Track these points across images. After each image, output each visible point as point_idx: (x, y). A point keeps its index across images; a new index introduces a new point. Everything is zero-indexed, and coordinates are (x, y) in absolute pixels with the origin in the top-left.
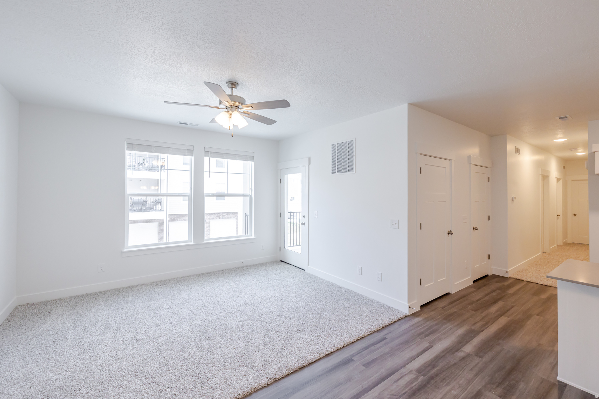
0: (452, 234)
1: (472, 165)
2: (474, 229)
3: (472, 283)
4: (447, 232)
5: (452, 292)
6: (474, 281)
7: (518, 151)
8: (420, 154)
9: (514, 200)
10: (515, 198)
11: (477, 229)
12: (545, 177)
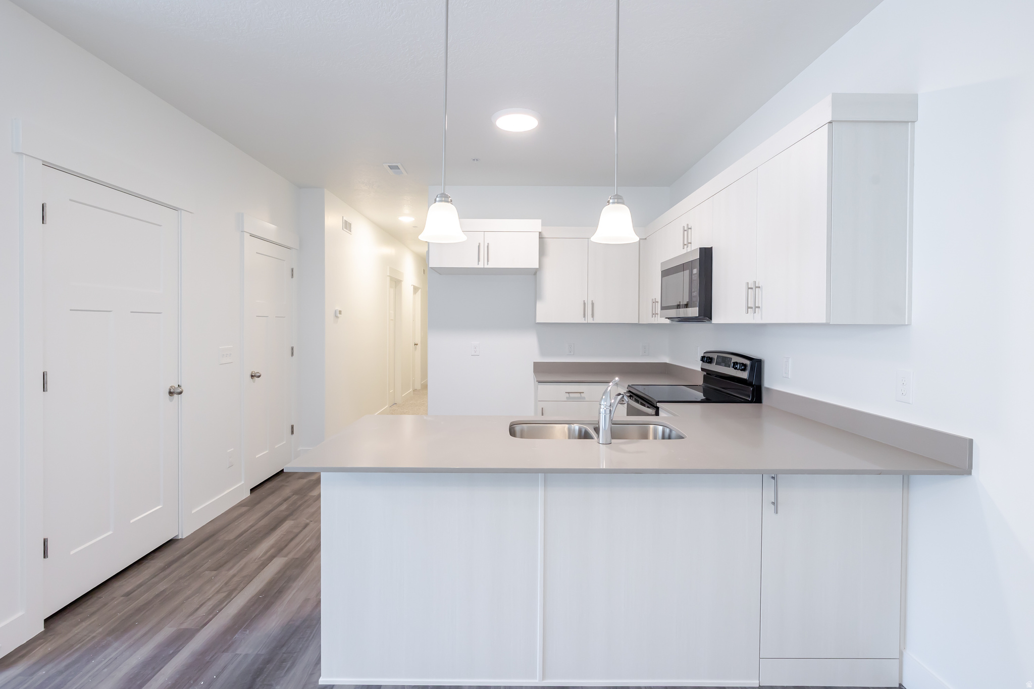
0: (180, 393)
1: (247, 236)
2: (252, 376)
3: (248, 494)
4: (168, 391)
5: (182, 536)
6: (252, 490)
7: (347, 226)
8: (41, 163)
9: (339, 315)
10: (340, 312)
11: (259, 376)
12: (396, 282)
